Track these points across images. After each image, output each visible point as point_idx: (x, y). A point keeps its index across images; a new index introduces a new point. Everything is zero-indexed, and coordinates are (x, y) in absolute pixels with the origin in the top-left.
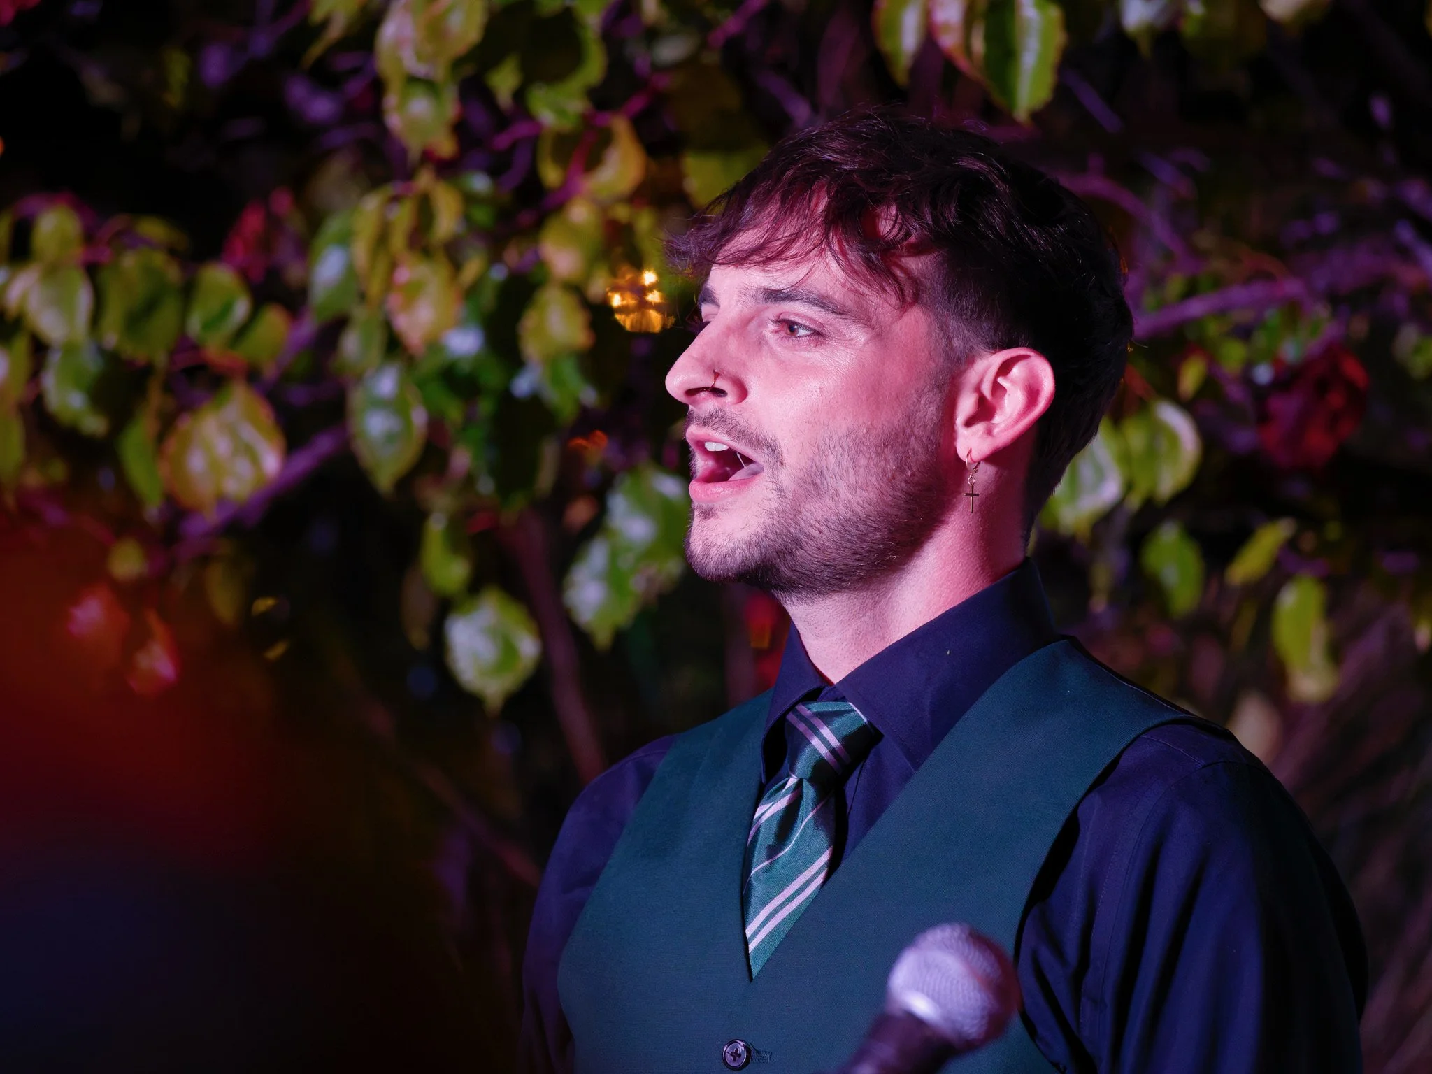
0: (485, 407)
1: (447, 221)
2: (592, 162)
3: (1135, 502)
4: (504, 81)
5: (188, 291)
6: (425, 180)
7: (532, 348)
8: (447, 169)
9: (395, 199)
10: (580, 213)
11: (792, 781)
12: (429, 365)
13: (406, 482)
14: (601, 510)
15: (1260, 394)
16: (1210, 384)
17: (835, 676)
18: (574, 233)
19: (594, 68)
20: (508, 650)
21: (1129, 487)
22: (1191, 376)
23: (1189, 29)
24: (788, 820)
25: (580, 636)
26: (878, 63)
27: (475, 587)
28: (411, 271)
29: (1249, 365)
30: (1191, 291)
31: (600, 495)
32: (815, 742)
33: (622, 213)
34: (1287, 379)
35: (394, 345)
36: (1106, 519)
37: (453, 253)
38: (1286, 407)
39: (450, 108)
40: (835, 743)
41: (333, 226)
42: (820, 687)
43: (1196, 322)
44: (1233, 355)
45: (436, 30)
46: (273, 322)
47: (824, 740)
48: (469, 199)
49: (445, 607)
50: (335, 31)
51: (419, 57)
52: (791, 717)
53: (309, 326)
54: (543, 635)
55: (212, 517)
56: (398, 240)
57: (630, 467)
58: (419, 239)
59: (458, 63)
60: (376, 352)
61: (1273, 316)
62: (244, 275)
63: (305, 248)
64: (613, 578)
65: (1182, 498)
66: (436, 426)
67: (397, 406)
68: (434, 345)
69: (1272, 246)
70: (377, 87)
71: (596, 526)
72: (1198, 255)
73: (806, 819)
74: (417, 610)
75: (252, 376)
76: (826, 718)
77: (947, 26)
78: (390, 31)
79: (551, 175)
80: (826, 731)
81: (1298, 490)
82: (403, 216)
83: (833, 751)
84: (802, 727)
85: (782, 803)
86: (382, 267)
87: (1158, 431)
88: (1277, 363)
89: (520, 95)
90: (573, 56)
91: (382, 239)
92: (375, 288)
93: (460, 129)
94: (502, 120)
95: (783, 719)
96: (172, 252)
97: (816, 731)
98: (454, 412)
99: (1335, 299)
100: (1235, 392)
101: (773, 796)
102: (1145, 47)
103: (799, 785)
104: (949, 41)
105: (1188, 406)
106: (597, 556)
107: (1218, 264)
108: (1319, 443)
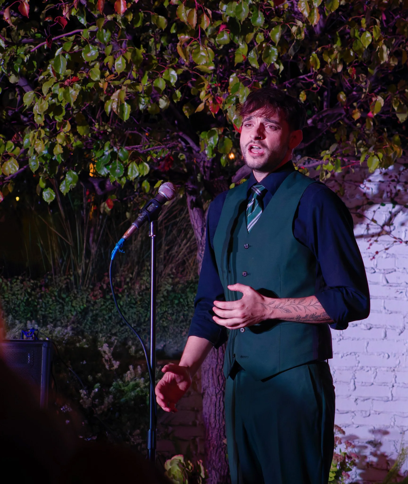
0: (48, 161)
1: (43, 135)
2: (64, 127)
3: (140, 176)
4: (51, 115)
5: (6, 144)
6: (40, 129)
7: (55, 153)
8: (43, 128)
9: (35, 132)
10: (62, 134)
11: (253, 199)
12: (40, 155)
13: (37, 172)
14: (65, 176)
15: (159, 161)
16: (151, 159)
17: (259, 181)
18: (61, 137)
19: (64, 113)
20: (51, 196)
21: (140, 174)
22: (149, 158)
23: (148, 109)
24: (253, 206)
25: (61, 194)
26: (105, 113)
27: (46, 187)
28: (38, 142)
29: (157, 157)
30: (149, 147)
31: (65, 175)
32: (256, 192)
33: (68, 134)
34: (162, 159)
35: (35, 152)
36: (136, 178)
37: (44, 139)
38: (162, 163)
39: (43, 119)
40: (260, 192)
41: (26, 136)
42: (256, 183)
43: (149, 151)
44: (155, 156)
45: (42, 108)
46: (18, 149)
47: (258, 192)
48: (46, 132)
49: (42, 190)
50: (27, 108)
51: (39, 111)
52: (252, 188)
53: (23, 150)
54: (56, 194)
55: (9, 177)
56: (36, 137)
57: (69, 170)
58: (39, 138)
59: (44, 112)
60: (33, 154)
61: (160, 150)
62: (14, 142)
63: (22, 139)
64: (66, 186)
65: (147, 176)
66: (41, 164)
67: (35, 161)
68: (41, 152)
69: (160, 141)
70: (33, 115)
71: (64, 178)
72: (150, 142)
73: (257, 205)
74: (38, 190)
75: (15, 156)
76: (258, 188)
77: (114, 108)
78: (35, 107)
79: (58, 129)
80: (258, 190)
81: (164, 175)
82: (36, 134)
83: (260, 193)
84: (254, 190)
85: (252, 203)
86: (33, 141)
87: (144, 166)
88: (161, 157)
89: (53, 117)
90: (61, 112)
91: (34, 137)
92: (32, 144)
93: (45, 122)
94: (51, 121)
95: (250, 188)
96: (3, 139)
97: (256, 190)
98: (44, 162)
99: (169, 148)
100: (155, 161)
101: (250, 202)
102: (142, 112)
103: (255, 200)
104: (115, 110)
105: (148, 163)
106: (64, 182)
107: (153, 143)
108: (167, 169)
